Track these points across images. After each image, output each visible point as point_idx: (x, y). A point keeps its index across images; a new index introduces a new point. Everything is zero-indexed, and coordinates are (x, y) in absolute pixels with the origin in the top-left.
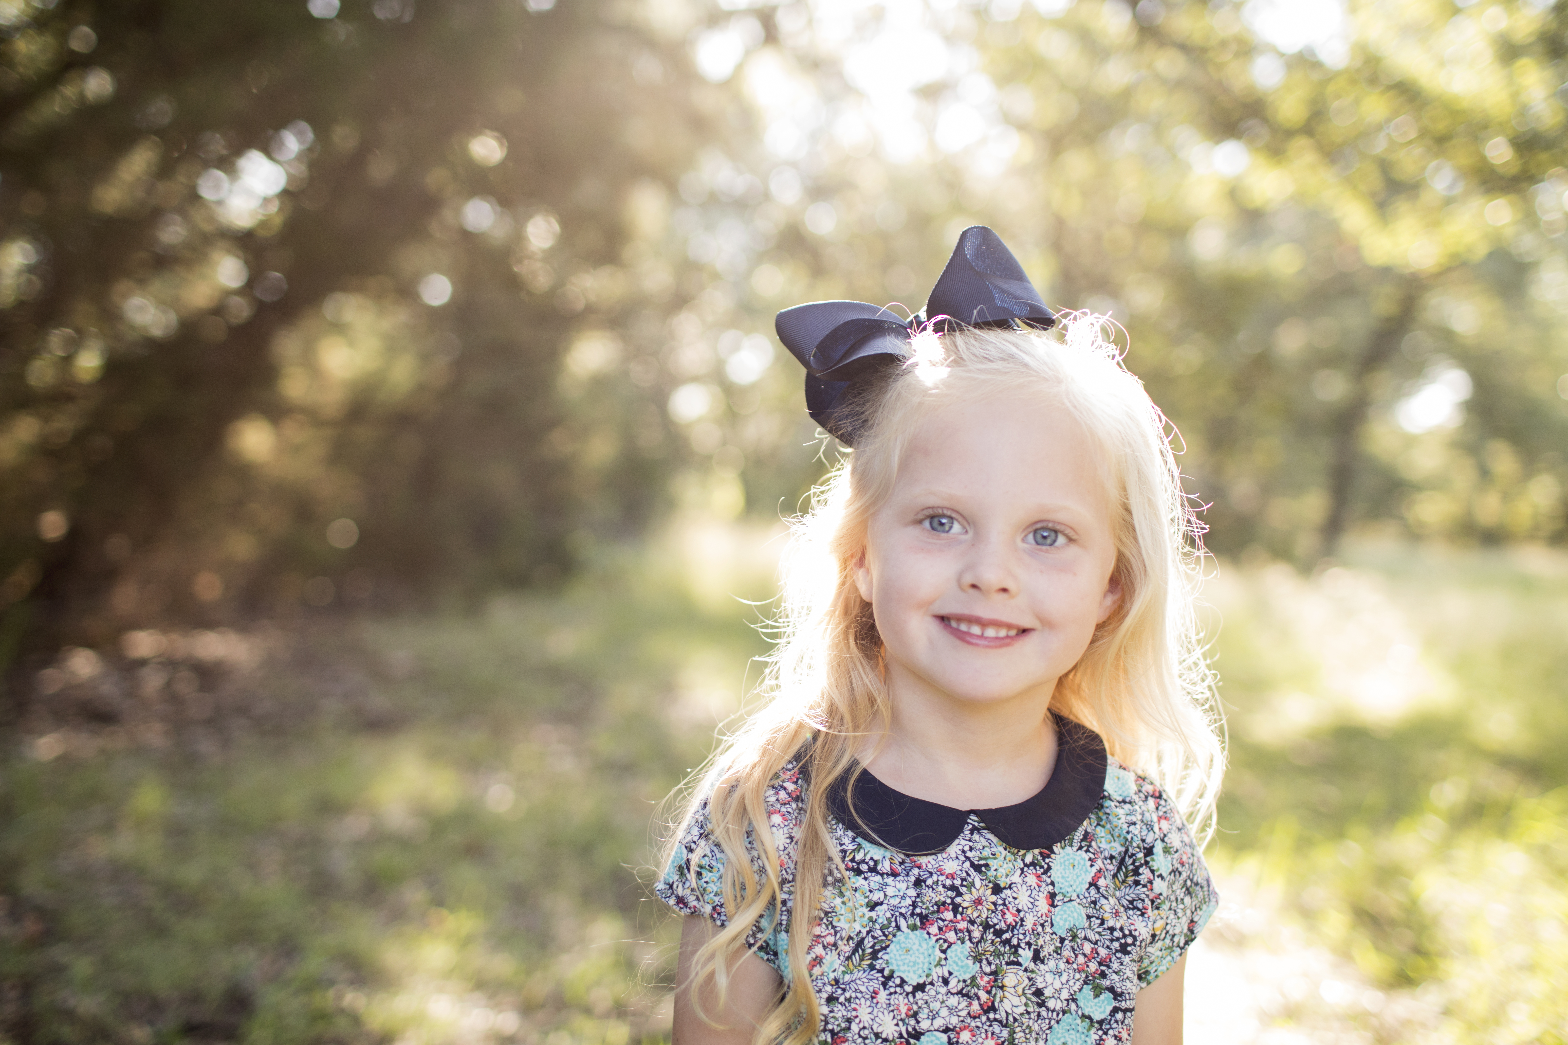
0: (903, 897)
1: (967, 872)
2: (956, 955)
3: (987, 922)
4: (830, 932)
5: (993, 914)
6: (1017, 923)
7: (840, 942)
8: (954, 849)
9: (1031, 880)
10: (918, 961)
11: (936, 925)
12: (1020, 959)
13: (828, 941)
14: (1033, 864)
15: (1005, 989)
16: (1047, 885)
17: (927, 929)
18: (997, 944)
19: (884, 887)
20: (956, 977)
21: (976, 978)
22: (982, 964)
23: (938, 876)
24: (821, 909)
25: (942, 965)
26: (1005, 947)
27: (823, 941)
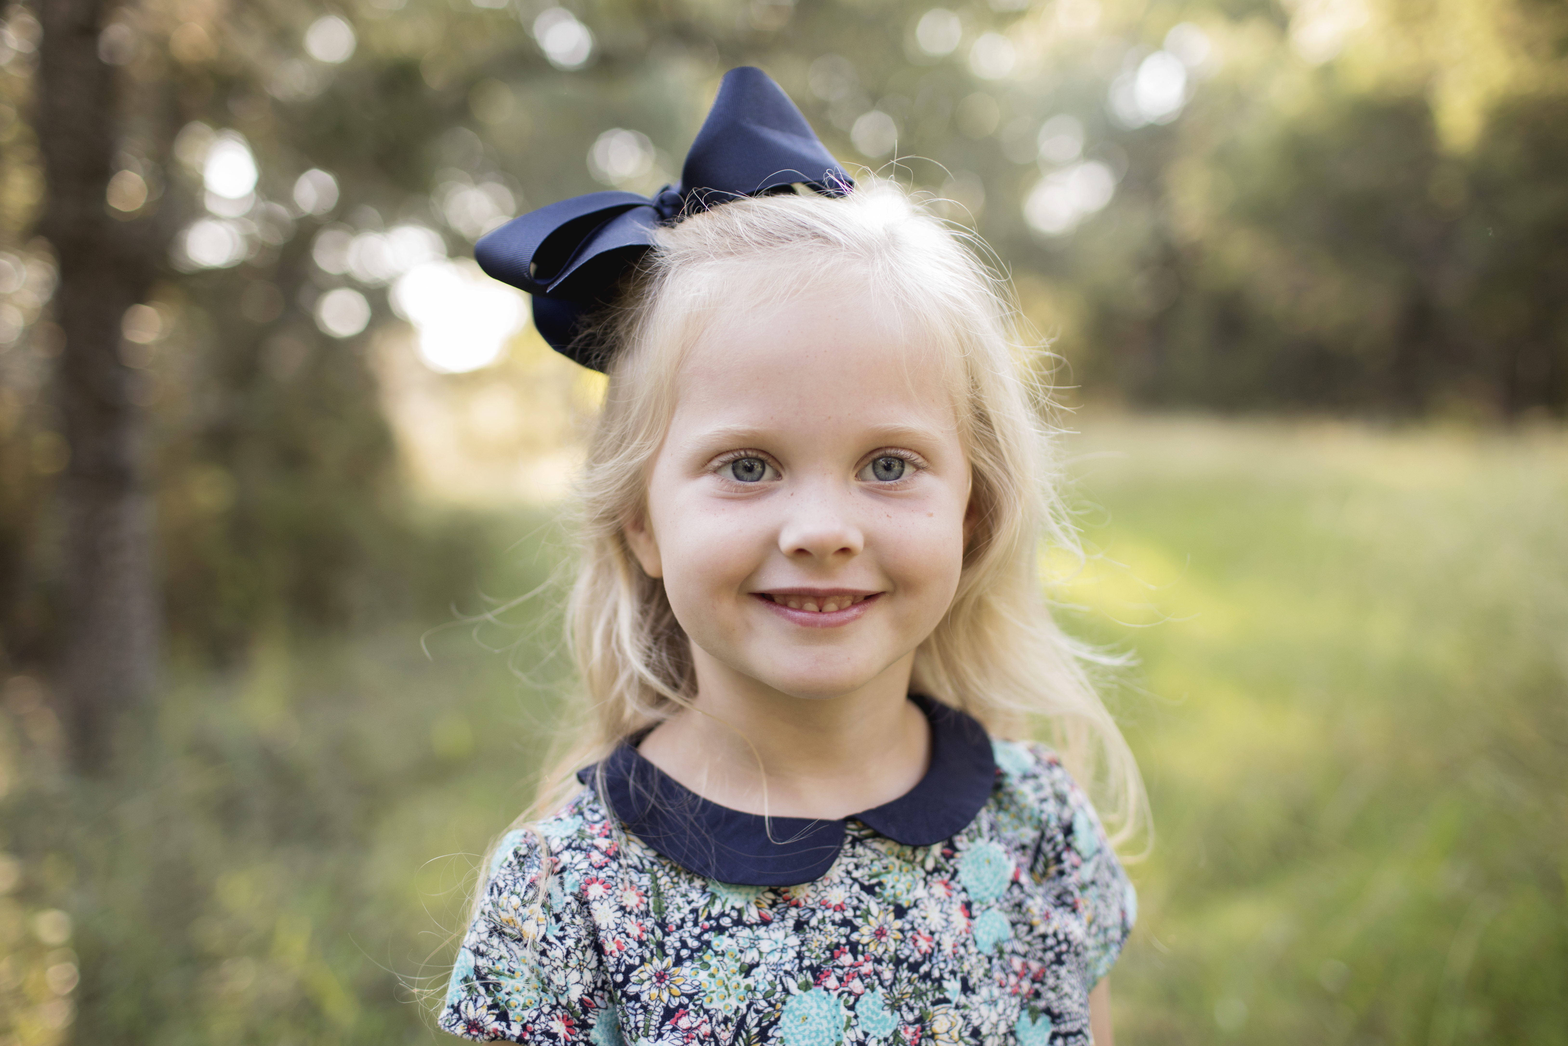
0: (783, 950)
1: (858, 898)
2: (868, 1009)
3: (897, 957)
4: (704, 1019)
5: (903, 945)
6: (933, 949)
7: (718, 1030)
8: (836, 872)
9: (939, 890)
10: (821, 1028)
11: (833, 976)
12: (948, 995)
13: (703, 1033)
14: (937, 870)
15: (936, 1037)
16: (959, 893)
17: (823, 984)
18: (916, 982)
19: (756, 942)
20: (874, 1037)
21: (899, 1031)
22: (902, 1012)
23: (823, 911)
24: (683, 994)
25: (853, 1027)
26: (926, 983)
27: (697, 1035)
